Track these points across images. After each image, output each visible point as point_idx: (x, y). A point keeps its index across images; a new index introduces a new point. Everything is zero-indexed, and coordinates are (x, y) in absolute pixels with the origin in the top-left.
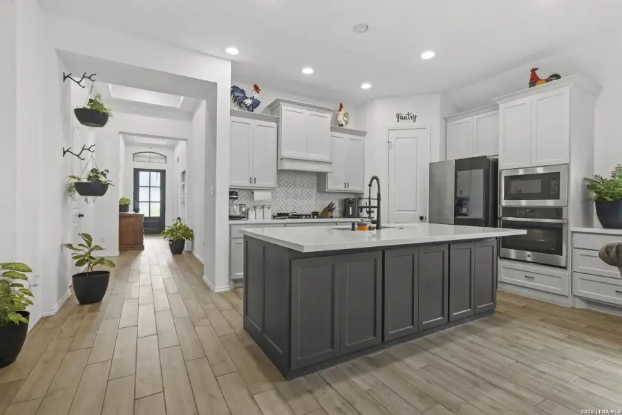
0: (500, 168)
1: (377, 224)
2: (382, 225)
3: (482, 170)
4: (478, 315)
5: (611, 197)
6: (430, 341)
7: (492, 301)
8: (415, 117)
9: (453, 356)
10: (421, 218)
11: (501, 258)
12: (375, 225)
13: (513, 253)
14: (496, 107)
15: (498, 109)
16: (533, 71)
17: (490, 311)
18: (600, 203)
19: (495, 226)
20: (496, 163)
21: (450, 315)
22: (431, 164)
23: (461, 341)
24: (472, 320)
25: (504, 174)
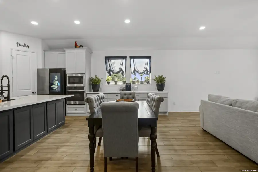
0: (66, 73)
1: (8, 99)
2: (11, 98)
3: (60, 74)
4: (59, 126)
5: (95, 83)
6: (39, 142)
7: (64, 120)
8: (29, 46)
9: (48, 144)
10: (33, 93)
11: (67, 105)
12: (7, 99)
13: (72, 102)
14: (64, 51)
15: (65, 52)
16: (76, 42)
17: (63, 124)
18: (93, 85)
19: (65, 94)
20: (65, 71)
21: (48, 129)
22: (37, 69)
23: (52, 137)
24: (56, 129)
25: (68, 75)
